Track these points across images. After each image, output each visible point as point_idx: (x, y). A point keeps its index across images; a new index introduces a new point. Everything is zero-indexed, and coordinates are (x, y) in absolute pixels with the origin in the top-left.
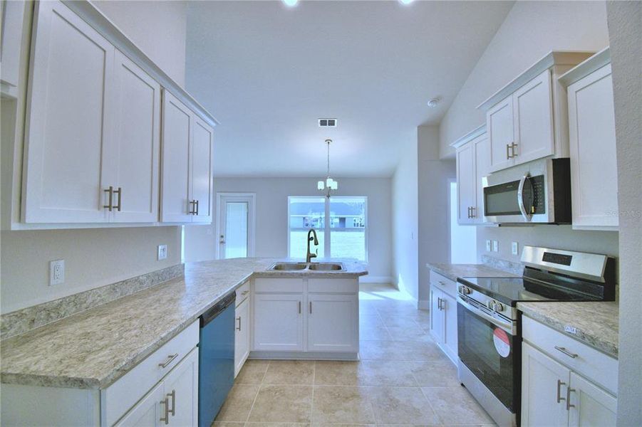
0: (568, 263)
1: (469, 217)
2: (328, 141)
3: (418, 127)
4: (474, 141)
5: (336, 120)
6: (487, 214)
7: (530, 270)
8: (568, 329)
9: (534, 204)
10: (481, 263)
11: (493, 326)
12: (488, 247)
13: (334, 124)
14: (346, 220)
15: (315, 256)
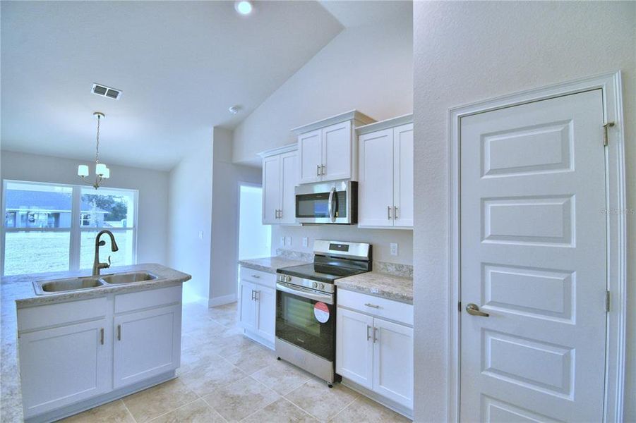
0: (347, 250)
1: (276, 217)
2: (99, 114)
3: (215, 128)
4: (283, 156)
5: (120, 92)
6: (298, 216)
7: (319, 257)
8: (373, 290)
9: (337, 210)
10: (275, 256)
11: (313, 302)
12: (282, 242)
13: (116, 97)
14: (61, 216)
15: (106, 266)
